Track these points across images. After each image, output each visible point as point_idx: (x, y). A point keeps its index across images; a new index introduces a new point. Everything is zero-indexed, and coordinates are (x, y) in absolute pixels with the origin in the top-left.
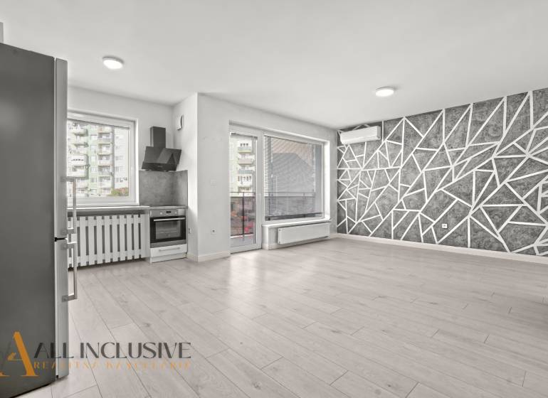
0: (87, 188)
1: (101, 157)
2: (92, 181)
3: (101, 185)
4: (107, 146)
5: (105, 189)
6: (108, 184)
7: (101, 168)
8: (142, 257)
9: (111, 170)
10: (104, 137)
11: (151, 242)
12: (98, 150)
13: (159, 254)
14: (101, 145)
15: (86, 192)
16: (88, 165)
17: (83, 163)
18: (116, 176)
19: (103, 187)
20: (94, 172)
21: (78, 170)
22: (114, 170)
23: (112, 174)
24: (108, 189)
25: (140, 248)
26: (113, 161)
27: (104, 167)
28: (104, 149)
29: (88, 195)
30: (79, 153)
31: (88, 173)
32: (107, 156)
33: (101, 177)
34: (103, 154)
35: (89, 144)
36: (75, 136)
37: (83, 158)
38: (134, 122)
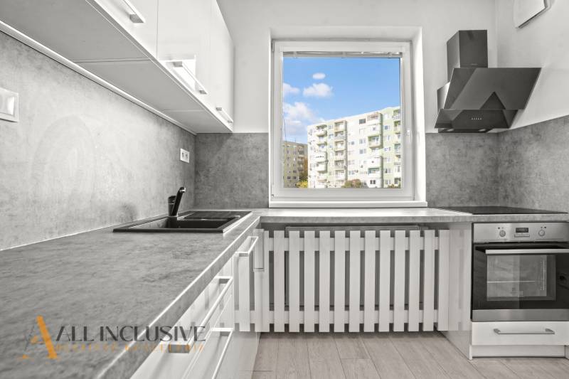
0: (326, 180)
1: (337, 152)
2: (330, 174)
3: (337, 177)
4: (341, 143)
5: (339, 181)
6: (342, 176)
7: (337, 162)
8: (440, 329)
9: (344, 164)
10: (339, 135)
11: (473, 308)
12: (334, 147)
13: (496, 340)
14: (337, 143)
15: (325, 184)
16: (327, 161)
17: (323, 159)
18: (349, 169)
19: (339, 179)
20: (332, 167)
21: (320, 165)
22: (347, 164)
23: (346, 168)
24: (342, 181)
25: (436, 307)
26: (346, 156)
27: (338, 161)
28: (339, 145)
29: (327, 187)
30: (320, 151)
31: (326, 167)
32: (341, 152)
33: (337, 171)
34: (338, 150)
35: (328, 143)
36: (318, 138)
37: (323, 155)
38: (411, 42)
